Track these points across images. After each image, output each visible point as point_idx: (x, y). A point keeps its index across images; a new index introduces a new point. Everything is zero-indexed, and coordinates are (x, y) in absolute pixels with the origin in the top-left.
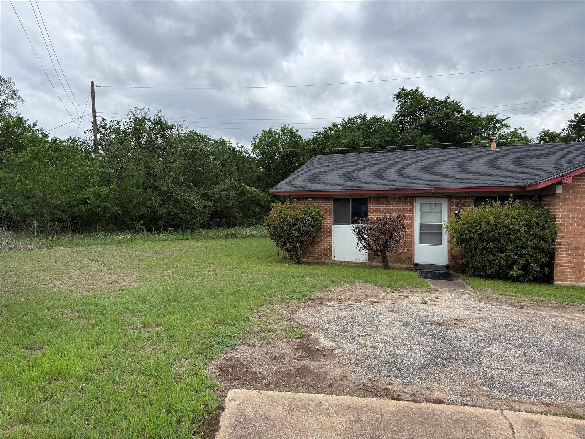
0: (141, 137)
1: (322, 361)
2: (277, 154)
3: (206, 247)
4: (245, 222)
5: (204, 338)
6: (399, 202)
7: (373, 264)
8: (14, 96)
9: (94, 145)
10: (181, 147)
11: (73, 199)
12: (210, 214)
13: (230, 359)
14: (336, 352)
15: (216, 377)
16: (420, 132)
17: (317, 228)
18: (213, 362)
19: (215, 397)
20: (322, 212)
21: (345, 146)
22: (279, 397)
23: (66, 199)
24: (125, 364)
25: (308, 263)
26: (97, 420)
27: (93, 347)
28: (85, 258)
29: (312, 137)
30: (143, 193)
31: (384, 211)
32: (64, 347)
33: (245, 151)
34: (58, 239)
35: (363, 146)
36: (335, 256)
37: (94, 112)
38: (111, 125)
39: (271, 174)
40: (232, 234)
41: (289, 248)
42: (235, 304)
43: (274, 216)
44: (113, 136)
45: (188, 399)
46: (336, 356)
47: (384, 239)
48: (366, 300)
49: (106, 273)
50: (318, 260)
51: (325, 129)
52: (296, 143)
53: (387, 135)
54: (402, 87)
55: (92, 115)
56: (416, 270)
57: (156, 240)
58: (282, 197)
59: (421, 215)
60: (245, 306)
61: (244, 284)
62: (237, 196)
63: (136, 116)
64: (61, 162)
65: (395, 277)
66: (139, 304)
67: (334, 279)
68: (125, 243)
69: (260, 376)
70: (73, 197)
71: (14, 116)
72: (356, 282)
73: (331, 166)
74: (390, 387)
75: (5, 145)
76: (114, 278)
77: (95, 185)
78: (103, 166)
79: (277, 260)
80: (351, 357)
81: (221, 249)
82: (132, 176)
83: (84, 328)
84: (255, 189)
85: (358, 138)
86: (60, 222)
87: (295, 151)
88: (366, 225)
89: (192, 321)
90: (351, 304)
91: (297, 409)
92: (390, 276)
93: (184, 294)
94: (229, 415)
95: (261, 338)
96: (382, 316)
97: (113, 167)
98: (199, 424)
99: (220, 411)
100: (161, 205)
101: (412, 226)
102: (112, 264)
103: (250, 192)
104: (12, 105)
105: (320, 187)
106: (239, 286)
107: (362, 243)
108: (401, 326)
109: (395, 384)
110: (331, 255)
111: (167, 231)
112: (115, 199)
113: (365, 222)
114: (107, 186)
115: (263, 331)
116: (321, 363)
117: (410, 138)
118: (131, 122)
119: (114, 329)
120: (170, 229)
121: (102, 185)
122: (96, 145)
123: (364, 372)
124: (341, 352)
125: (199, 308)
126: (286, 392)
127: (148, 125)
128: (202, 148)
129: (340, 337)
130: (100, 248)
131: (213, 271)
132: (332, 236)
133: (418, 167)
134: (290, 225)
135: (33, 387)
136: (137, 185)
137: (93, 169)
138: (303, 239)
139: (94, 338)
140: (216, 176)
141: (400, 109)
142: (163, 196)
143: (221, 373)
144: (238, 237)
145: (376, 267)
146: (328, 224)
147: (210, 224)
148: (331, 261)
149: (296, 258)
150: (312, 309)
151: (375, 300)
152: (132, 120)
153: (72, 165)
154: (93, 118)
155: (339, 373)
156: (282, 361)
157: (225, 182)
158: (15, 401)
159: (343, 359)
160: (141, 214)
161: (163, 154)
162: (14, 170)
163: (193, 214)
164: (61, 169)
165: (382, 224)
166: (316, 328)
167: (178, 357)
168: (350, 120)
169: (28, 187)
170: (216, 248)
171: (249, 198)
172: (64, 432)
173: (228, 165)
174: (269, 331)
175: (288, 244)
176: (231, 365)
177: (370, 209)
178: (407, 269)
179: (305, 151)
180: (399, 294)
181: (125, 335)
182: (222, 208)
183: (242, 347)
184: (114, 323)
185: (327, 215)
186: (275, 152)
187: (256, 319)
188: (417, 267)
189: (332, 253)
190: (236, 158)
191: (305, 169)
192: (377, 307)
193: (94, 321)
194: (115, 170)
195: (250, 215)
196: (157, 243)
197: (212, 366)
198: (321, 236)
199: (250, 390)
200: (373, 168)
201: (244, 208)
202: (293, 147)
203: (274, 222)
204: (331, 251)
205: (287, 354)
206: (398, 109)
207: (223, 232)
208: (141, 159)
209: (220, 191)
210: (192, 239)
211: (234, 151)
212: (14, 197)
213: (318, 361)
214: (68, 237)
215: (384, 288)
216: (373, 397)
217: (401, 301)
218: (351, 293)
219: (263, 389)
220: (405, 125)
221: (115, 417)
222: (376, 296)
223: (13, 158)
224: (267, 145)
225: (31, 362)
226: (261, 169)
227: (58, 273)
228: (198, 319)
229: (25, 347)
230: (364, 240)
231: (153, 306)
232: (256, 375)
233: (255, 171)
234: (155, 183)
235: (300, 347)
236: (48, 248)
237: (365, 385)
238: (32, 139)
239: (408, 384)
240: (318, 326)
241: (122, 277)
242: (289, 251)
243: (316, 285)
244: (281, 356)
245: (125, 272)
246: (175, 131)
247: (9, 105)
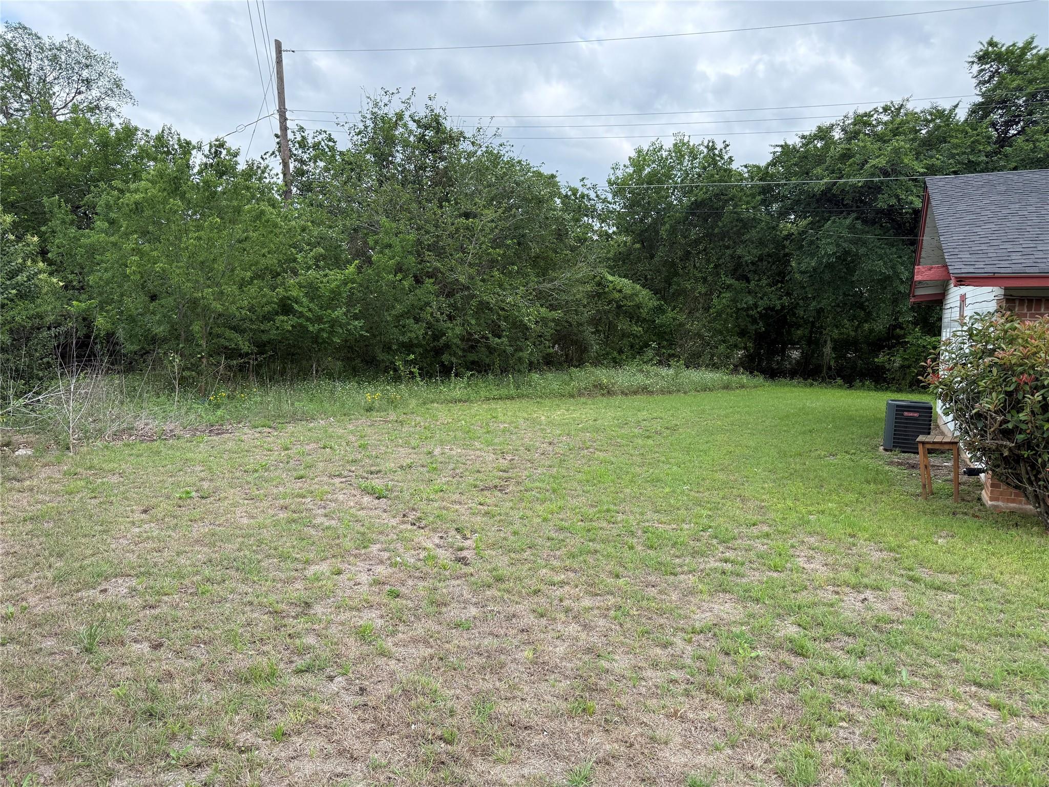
8: (115, 90)
9: (284, 183)
11: (264, 300)
29: (770, 158)
30: (416, 288)
34: (231, 399)
37: (283, 109)
38: (316, 140)
40: (602, 387)
44: (323, 165)
51: (802, 137)
53: (973, 148)
54: (986, 40)
55: (277, 116)
57: (447, 401)
62: (591, 296)
68: (386, 410)
70: (265, 295)
71: (119, 125)
82: (389, 247)
84: (628, 281)
86: (233, 358)
100: (451, 318)
103: (618, 288)
104: (113, 110)
111: (463, 378)
114: (336, 271)
118: (367, 127)
120: (469, 373)
121: (323, 269)
142: (453, 296)
144: (614, 394)
152: (370, 122)
154: (280, 124)
160: (409, 339)
162: (120, 224)
171: (618, 302)
207: (582, 381)
210: (517, 397)
211: (576, 196)
212: (122, 295)
234: (439, 265)
246: (465, 146)
247: (106, 109)
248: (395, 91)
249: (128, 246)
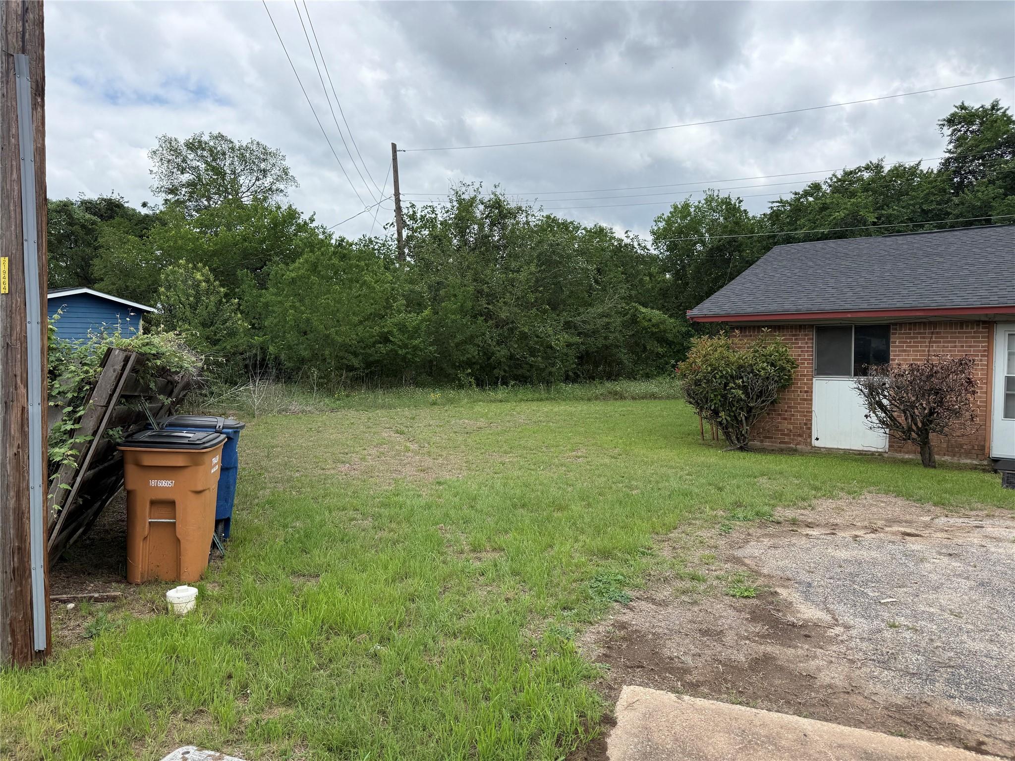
0: (468, 231)
1: (803, 648)
2: (699, 247)
3: (571, 414)
4: (638, 371)
5: (574, 581)
6: (959, 333)
7: (899, 456)
8: (284, 176)
9: (398, 247)
10: (531, 245)
11: (367, 334)
12: (578, 358)
13: (623, 626)
14: (831, 633)
15: (599, 659)
16: (1002, 191)
17: (780, 385)
18: (592, 628)
19: (597, 698)
20: (793, 353)
21: (836, 224)
22: (719, 713)
23: (357, 335)
24: (443, 617)
25: (762, 451)
26: (398, 716)
27: (394, 581)
28: (385, 428)
29: (769, 212)
30: (471, 324)
31: (924, 351)
32: (352, 577)
33: (639, 245)
34: (347, 396)
35: (874, 224)
36: (817, 439)
37: (397, 194)
38: (423, 214)
39: (687, 284)
40: (616, 393)
41: (724, 421)
42: (626, 520)
43: (695, 362)
44: (427, 232)
45: (550, 698)
46: (834, 640)
47: (925, 409)
48: (889, 529)
49: (416, 453)
50: (783, 446)
51: (796, 194)
52: (737, 223)
53: (926, 199)
54: (959, 104)
55: (393, 198)
56: (996, 471)
57: (491, 401)
58: (707, 326)
59: (1009, 360)
60: (645, 525)
61: (640, 484)
62: (625, 325)
63: (460, 196)
64: (350, 276)
65: (949, 486)
66: (466, 511)
67: (818, 484)
68: (444, 405)
69: (680, 665)
70: (368, 331)
71: (284, 207)
72: (865, 491)
73: (811, 264)
74: (958, 720)
75: (273, 252)
76: (428, 462)
77: (399, 312)
78: (412, 282)
79: (700, 441)
80: (864, 645)
81: (596, 418)
82: (455, 296)
83: (381, 546)
84: (658, 312)
85: (866, 208)
86: (351, 371)
87: (734, 240)
88: (886, 380)
89: (551, 547)
90: (857, 536)
91: (756, 744)
92: (939, 482)
93: (537, 495)
94: (625, 737)
95: (678, 591)
96: (927, 565)
97: (426, 282)
98: (570, 749)
99: (608, 726)
100: (499, 343)
101: (988, 380)
102: (425, 439)
103: (648, 318)
104: (282, 191)
105: (789, 306)
106: (631, 488)
107: (877, 415)
108: (971, 589)
109: (970, 716)
110: (810, 436)
111: (507, 386)
112: (429, 334)
113: (885, 372)
114: (418, 314)
115: (682, 579)
116: (800, 652)
117: (979, 204)
118: (453, 207)
119: (426, 550)
120: (512, 383)
121: (410, 312)
122: (400, 248)
123: (895, 681)
124: (843, 633)
125: (563, 523)
126: (733, 703)
127: (479, 211)
128: (565, 243)
129: (839, 603)
130: (407, 412)
131: (583, 457)
132: (811, 400)
133: (1001, 260)
134: (727, 378)
135: (302, 643)
136: (462, 311)
137: (396, 286)
138: (751, 405)
139: (397, 565)
140: (588, 292)
141: (955, 147)
142: (502, 328)
143: (607, 652)
144: (625, 398)
145: (905, 462)
146: (805, 375)
147: (578, 376)
148: (809, 448)
149: (738, 439)
150: (776, 541)
151: (908, 530)
152: (455, 203)
153: (365, 281)
154: (396, 204)
155: (842, 677)
156: (723, 641)
157: (603, 301)
158: (276, 665)
159: (848, 649)
160: (468, 358)
161: (502, 257)
162: (284, 290)
163: (549, 358)
164: (350, 288)
165: (923, 378)
166: (786, 581)
167: (531, 611)
168: (847, 174)
169: (304, 316)
170: (587, 416)
171: (645, 328)
172: (346, 731)
173: (610, 270)
174: (693, 578)
175: (722, 414)
176: (624, 639)
177: (893, 347)
178: (974, 468)
179: (755, 239)
180: (961, 520)
181: (444, 562)
182: (598, 348)
183: (643, 605)
184: (426, 540)
185: (801, 359)
186: (695, 244)
187: (666, 553)
188: (996, 465)
189: (811, 433)
190: (625, 257)
191: (757, 271)
192: (914, 545)
193: (397, 535)
194: (430, 287)
195: (648, 358)
196: (493, 406)
197: (589, 637)
198: (789, 399)
199: (662, 692)
200: (901, 265)
201: (637, 347)
202: (731, 232)
203: (695, 372)
204: (810, 429)
205: (731, 628)
206: (951, 147)
207: (600, 389)
208: (468, 267)
209: (594, 318)
210: (547, 399)
211: (621, 246)
212: (284, 333)
213: (796, 647)
214: (362, 395)
215: (928, 506)
216: (921, 738)
217: (965, 535)
218: (855, 513)
219: (687, 692)
220: (966, 178)
221: (427, 715)
222: (909, 523)
223: (283, 272)
224: (680, 232)
225: (301, 599)
226: (668, 276)
227: (346, 451)
228: (562, 544)
229: (294, 573)
230: (882, 409)
231: (488, 514)
232: (672, 663)
233: (656, 280)
234: (490, 307)
235: (755, 617)
236: (332, 410)
237: (900, 709)
238: (310, 240)
239: (998, 720)
240: (790, 576)
241: (440, 461)
242: (725, 428)
243: (781, 495)
244: (719, 629)
245: (444, 453)
246: (522, 218)
247: (277, 190)
248: (471, 184)
249: (287, 305)
